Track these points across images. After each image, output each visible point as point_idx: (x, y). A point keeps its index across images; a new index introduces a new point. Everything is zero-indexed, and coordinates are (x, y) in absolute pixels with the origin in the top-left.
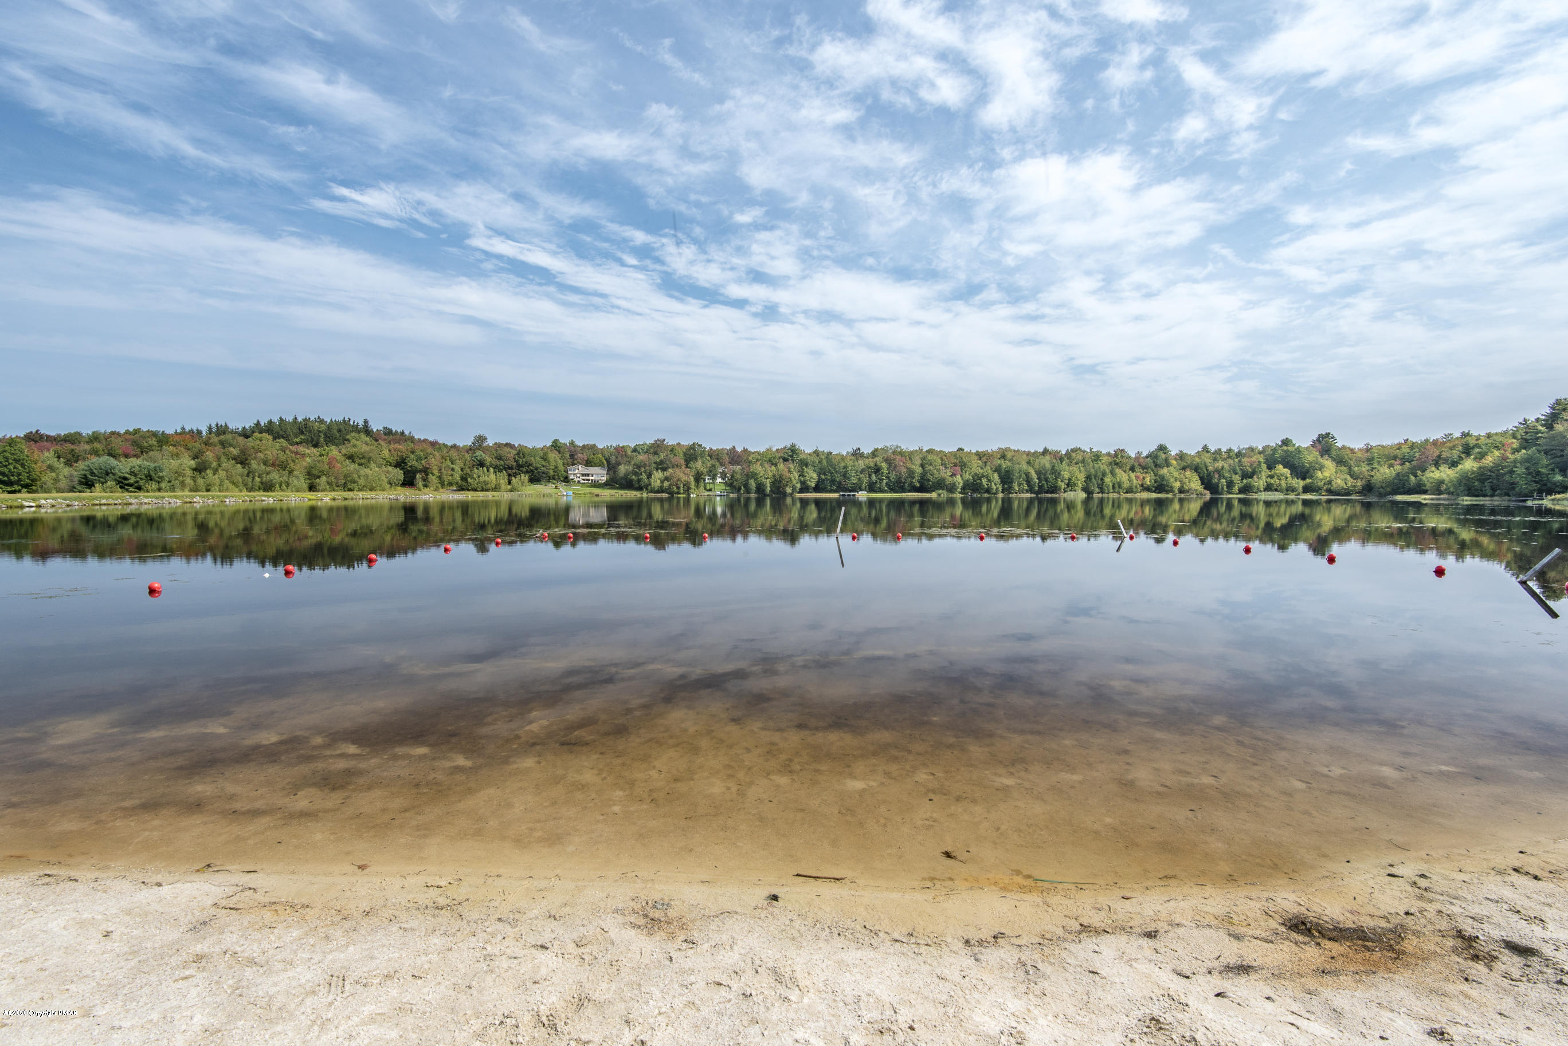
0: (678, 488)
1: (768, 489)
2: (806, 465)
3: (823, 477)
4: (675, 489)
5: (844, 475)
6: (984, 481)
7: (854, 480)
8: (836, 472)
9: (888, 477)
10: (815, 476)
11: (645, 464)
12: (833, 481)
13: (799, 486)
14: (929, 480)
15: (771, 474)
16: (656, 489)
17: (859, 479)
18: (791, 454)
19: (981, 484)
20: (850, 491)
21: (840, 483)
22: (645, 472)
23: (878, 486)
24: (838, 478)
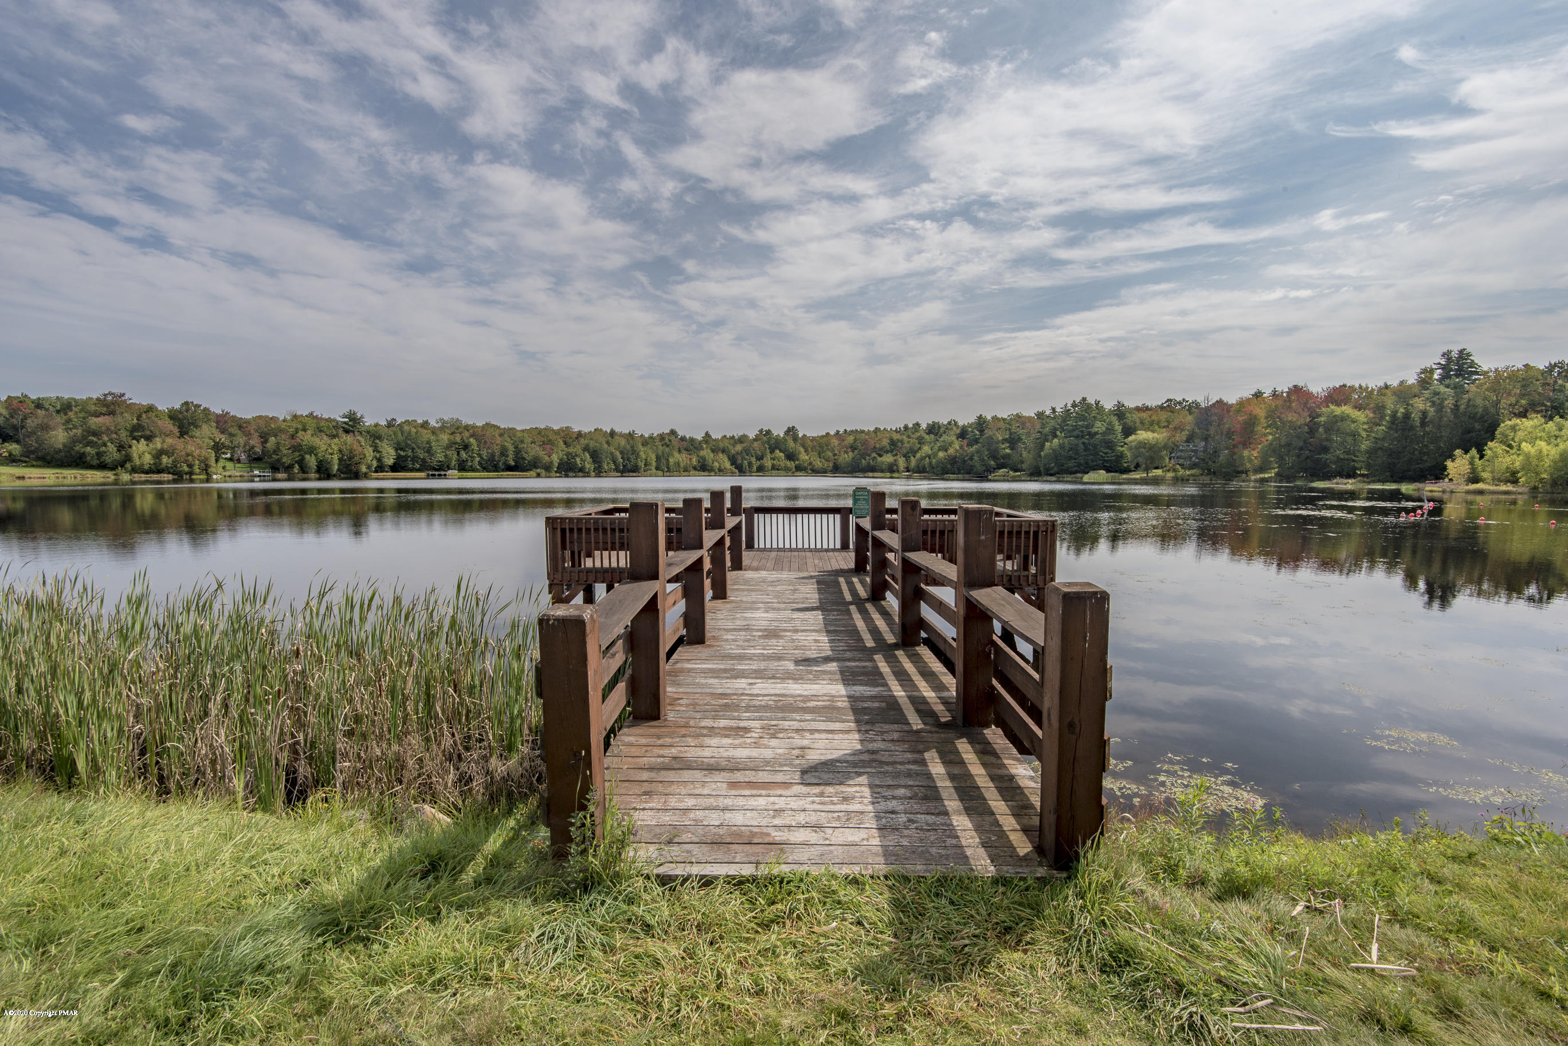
0: (190, 466)
1: (336, 467)
2: (379, 438)
3: (402, 453)
4: (186, 468)
5: (429, 451)
6: (578, 460)
7: (440, 457)
8: (419, 447)
9: (480, 455)
10: (392, 452)
11: (108, 429)
12: (414, 459)
13: (375, 463)
14: (524, 459)
15: (336, 448)
16: (146, 467)
17: (446, 456)
18: (352, 424)
19: (575, 462)
20: (436, 470)
21: (424, 460)
22: (112, 441)
23: (470, 464)
24: (422, 455)
